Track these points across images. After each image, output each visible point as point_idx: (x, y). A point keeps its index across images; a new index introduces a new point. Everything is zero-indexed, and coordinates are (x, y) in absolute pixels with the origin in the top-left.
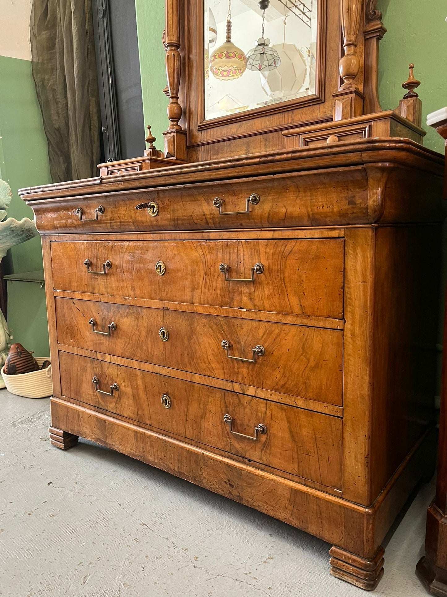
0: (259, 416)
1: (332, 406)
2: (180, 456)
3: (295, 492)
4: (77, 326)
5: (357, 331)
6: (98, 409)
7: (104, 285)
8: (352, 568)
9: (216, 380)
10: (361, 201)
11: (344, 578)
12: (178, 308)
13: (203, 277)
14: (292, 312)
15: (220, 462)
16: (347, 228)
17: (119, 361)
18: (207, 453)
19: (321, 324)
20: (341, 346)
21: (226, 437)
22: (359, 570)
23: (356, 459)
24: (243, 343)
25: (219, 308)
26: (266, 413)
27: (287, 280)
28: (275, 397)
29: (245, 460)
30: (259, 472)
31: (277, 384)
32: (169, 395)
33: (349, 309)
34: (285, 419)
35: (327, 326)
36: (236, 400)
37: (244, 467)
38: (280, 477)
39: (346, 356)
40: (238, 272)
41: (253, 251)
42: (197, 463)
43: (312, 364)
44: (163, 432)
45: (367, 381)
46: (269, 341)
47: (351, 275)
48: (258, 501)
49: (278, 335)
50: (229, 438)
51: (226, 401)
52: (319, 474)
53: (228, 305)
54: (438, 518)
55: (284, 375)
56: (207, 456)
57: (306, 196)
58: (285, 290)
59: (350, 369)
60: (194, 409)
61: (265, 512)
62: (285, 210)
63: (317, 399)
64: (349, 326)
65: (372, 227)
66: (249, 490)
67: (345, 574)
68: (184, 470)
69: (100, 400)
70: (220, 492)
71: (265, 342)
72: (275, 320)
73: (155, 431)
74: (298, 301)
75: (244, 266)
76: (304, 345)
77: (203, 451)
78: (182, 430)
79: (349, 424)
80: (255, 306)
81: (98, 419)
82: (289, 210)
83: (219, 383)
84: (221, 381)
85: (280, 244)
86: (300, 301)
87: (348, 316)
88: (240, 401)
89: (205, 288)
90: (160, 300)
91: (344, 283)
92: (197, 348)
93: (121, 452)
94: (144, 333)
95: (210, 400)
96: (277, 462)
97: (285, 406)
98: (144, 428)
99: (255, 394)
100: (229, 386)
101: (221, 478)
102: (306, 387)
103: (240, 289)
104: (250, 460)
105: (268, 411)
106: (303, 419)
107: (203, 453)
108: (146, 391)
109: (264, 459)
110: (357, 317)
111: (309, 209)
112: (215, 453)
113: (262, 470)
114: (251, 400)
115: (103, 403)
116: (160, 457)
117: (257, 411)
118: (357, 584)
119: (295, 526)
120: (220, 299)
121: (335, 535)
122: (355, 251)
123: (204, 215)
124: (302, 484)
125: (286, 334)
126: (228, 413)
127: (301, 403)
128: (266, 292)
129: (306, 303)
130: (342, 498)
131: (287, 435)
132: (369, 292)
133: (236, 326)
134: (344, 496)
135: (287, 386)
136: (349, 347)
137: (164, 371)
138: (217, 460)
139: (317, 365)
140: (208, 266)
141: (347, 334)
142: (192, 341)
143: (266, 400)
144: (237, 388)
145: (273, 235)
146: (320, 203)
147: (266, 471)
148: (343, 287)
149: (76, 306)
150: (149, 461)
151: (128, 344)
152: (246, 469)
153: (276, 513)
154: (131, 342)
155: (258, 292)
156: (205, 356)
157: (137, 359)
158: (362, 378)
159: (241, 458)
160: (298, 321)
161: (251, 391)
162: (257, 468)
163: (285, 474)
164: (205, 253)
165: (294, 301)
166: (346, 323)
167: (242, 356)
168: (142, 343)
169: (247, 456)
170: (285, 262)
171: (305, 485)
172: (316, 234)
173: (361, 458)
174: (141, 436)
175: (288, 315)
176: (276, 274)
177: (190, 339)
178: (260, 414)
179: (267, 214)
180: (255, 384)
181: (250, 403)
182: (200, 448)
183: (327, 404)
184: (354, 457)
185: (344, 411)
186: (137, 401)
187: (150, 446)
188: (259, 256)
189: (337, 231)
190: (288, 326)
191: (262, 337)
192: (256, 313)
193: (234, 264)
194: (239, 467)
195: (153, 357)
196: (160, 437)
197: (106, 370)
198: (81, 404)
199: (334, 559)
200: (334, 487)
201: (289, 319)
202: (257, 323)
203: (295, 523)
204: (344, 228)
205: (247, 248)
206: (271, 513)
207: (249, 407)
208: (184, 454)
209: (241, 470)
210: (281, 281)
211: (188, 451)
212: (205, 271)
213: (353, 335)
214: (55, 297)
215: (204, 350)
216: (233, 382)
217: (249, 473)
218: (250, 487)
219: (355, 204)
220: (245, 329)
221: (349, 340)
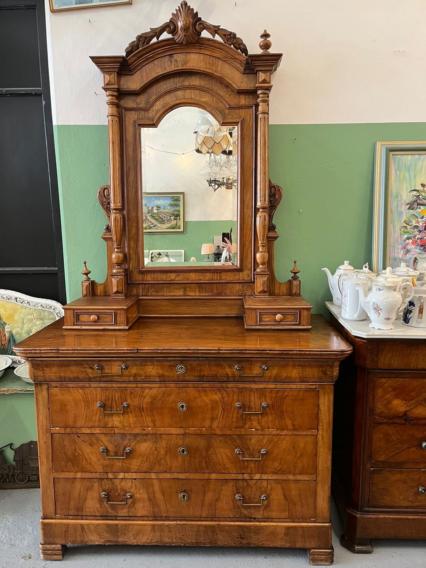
0: (262, 490)
1: (310, 476)
2: (198, 531)
3: (288, 528)
4: (82, 454)
5: (325, 435)
6: (105, 517)
7: (120, 420)
8: (323, 556)
9: (230, 475)
10: (330, 373)
11: (319, 564)
12: (198, 432)
13: (221, 411)
14: (287, 428)
15: (234, 526)
16: (320, 384)
17: (134, 476)
18: (222, 523)
19: (305, 433)
20: (316, 443)
21: (237, 509)
22: (327, 556)
23: (323, 500)
24: (251, 449)
25: (234, 430)
26: (267, 487)
27: (284, 411)
28: (275, 477)
29: (251, 519)
30: (263, 524)
31: (276, 469)
32: (187, 492)
33: (320, 424)
34: (281, 488)
35: (308, 433)
36: (245, 484)
37: (252, 524)
38: (277, 522)
39: (318, 448)
40: (250, 408)
41: (261, 395)
42: (213, 532)
43: (298, 455)
44: (179, 518)
45: (330, 459)
46: (271, 446)
47: (322, 407)
48: (262, 541)
49: (277, 441)
50: (239, 509)
51: (237, 486)
52: (302, 514)
53: (241, 428)
54: (355, 515)
55: (280, 463)
56: (222, 525)
57: (299, 369)
58: (283, 417)
59: (321, 454)
60: (210, 496)
61: (267, 546)
62: (286, 375)
63: (301, 473)
64: (321, 433)
65: (333, 385)
66: (256, 536)
67: (319, 561)
68: (201, 539)
69: (109, 510)
70: (233, 545)
71: (268, 446)
72: (276, 433)
73: (172, 520)
74: (291, 422)
75: (254, 404)
76: (293, 446)
77: (218, 523)
78: (198, 513)
79: (320, 483)
80: (261, 426)
81: (108, 525)
82: (288, 375)
83: (233, 476)
84: (234, 475)
85: (281, 392)
86: (293, 422)
87: (320, 427)
88: (248, 484)
89: (223, 418)
90: (180, 428)
91: (318, 411)
92: (214, 456)
93: (135, 544)
94: (163, 452)
95: (223, 488)
96: (274, 515)
97: (280, 481)
98: (161, 520)
99: (260, 478)
100: (240, 477)
101: (235, 536)
102: (295, 468)
103: (251, 418)
104: (255, 519)
105: (269, 486)
106: (292, 486)
107: (219, 524)
108: (163, 493)
109: (265, 515)
110: (325, 428)
111: (301, 375)
112: (228, 521)
113: (264, 522)
114: (257, 482)
115: (113, 512)
116: (178, 537)
117: (261, 488)
118: (326, 564)
119: (288, 547)
120: (235, 424)
121: (312, 543)
122: (324, 395)
123: (227, 374)
124: (291, 522)
125: (283, 441)
126: (239, 493)
127: (291, 477)
128: (270, 419)
129: (296, 423)
130: (315, 522)
131: (282, 498)
132: (331, 415)
133: (246, 439)
134: (316, 521)
135: (282, 469)
136: (320, 443)
137: (182, 476)
138: (231, 526)
139: (302, 455)
140: (226, 404)
141: (320, 437)
142: (210, 452)
143: (267, 480)
144: (246, 476)
145: (275, 386)
146: (308, 373)
147: (267, 522)
148: (318, 414)
149: (82, 438)
150: (168, 543)
151: (145, 462)
152: (253, 525)
153: (274, 544)
154: (148, 460)
155: (265, 419)
156: (221, 461)
157: (155, 471)
158: (327, 458)
159: (248, 519)
160: (291, 433)
161: (257, 476)
162: (260, 522)
163: (280, 520)
164: (223, 396)
165: (289, 422)
166: (319, 432)
167: (251, 457)
168: (160, 459)
169: (253, 516)
170: (283, 401)
171: (293, 522)
172: (302, 387)
173: (326, 499)
174: (159, 527)
175: (284, 430)
176: (277, 408)
177: (207, 451)
178: (263, 489)
179: (274, 376)
180: (260, 472)
181: (255, 484)
182: (215, 521)
183: (307, 475)
184: (322, 499)
185: (317, 477)
186: (153, 502)
187: (168, 532)
188: (266, 398)
189: (315, 386)
190: (284, 436)
191: (266, 444)
192: (262, 431)
193: (247, 403)
194: (249, 525)
195: (171, 467)
196: (178, 522)
197: (118, 484)
198: (84, 517)
199: (313, 556)
200: (310, 518)
201: (285, 432)
202: (262, 436)
203: (288, 545)
204: (319, 384)
205: (257, 393)
206: (271, 545)
207: (255, 486)
208: (202, 529)
209: (250, 526)
210: (281, 412)
211: (205, 526)
212: (223, 407)
213: (323, 437)
214: (51, 434)
215: (220, 457)
216: (243, 474)
217: (256, 526)
218: (257, 535)
219: (327, 374)
220: (253, 441)
221: (321, 440)
